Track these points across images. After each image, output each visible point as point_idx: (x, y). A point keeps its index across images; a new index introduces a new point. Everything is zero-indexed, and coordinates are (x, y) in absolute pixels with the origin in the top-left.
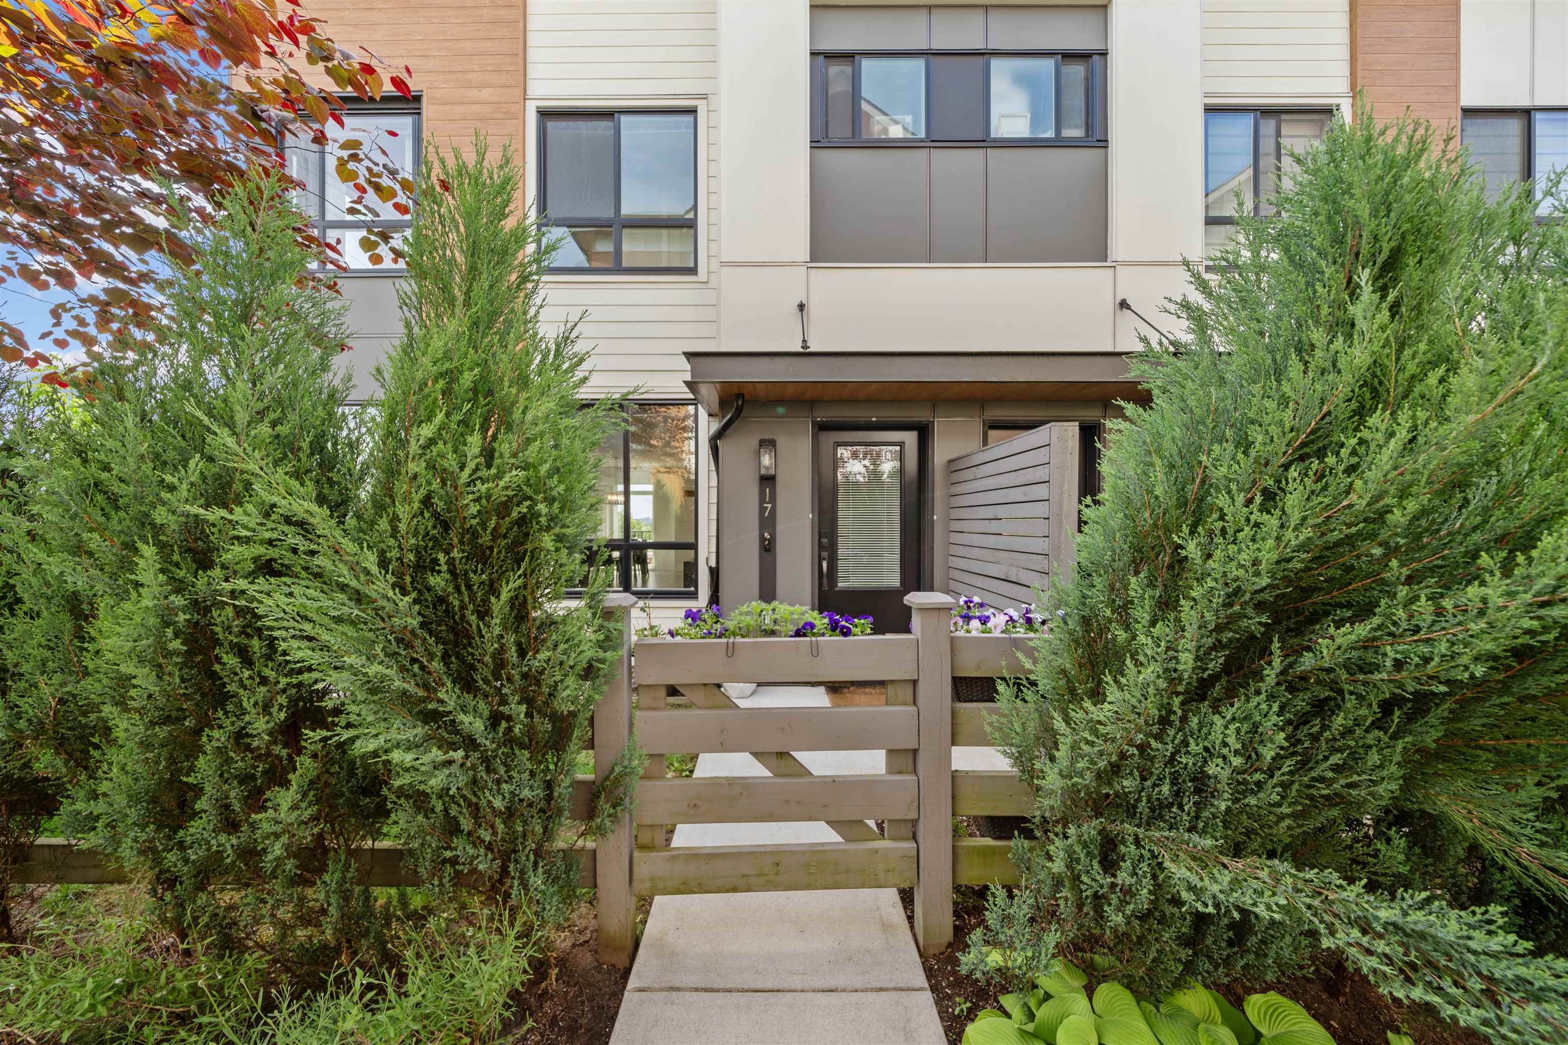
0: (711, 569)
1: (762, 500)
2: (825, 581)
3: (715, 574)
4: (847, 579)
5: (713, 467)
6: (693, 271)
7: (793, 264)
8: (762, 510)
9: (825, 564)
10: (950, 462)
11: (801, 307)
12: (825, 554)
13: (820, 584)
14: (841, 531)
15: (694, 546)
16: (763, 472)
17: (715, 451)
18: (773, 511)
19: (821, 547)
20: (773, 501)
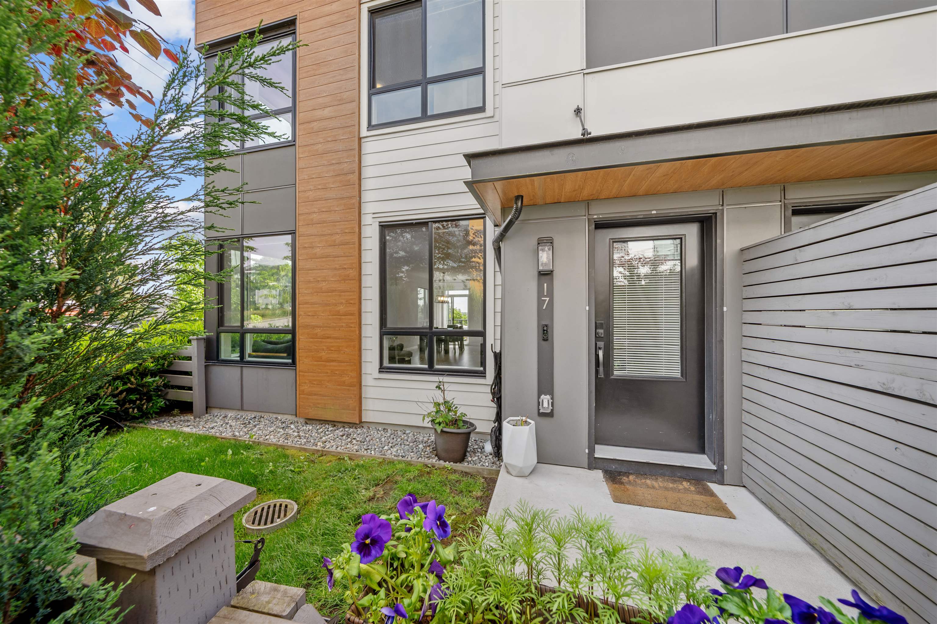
0: (495, 353)
1: (540, 293)
2: (601, 369)
3: (498, 357)
4: (623, 368)
5: (498, 269)
6: (482, 109)
7: (570, 74)
8: (540, 303)
9: (601, 353)
10: (742, 250)
11: (578, 111)
12: (601, 344)
13: (597, 372)
14: (616, 322)
15: (482, 334)
16: (541, 268)
17: (498, 251)
18: (551, 303)
19: (598, 338)
20: (551, 294)
